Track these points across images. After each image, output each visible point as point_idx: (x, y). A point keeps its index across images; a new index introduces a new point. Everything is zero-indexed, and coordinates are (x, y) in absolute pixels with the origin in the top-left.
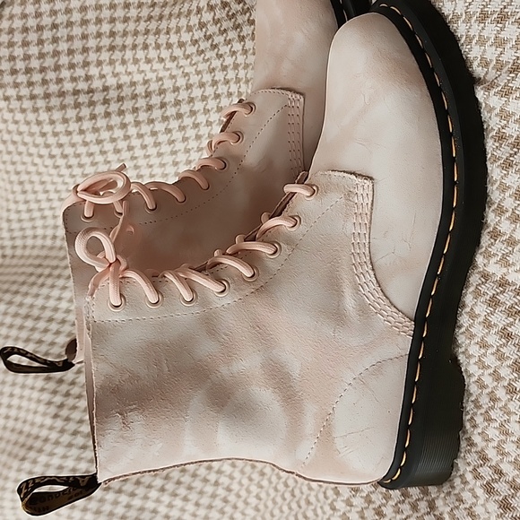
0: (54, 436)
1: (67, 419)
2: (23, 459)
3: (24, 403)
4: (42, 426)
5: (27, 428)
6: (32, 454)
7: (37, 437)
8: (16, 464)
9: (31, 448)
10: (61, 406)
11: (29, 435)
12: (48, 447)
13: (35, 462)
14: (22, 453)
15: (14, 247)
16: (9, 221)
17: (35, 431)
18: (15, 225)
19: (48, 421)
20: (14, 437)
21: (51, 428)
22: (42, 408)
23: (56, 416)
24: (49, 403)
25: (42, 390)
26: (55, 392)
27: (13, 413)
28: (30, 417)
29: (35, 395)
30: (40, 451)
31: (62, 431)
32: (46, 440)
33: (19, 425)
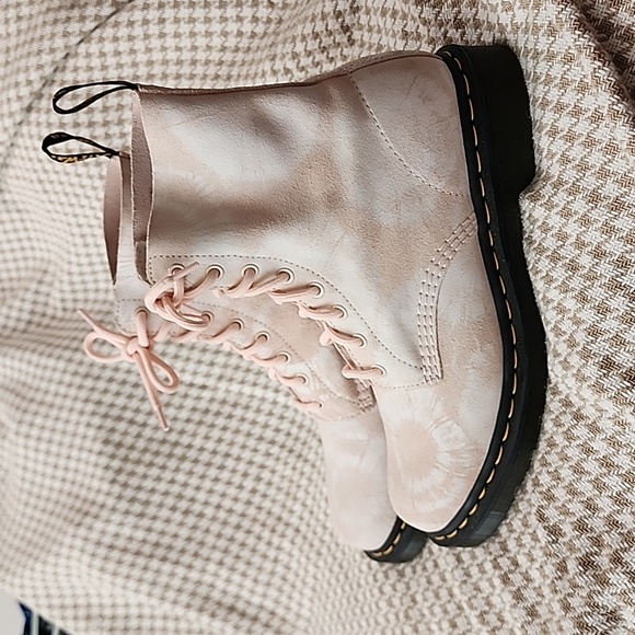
0: (111, 502)
1: (125, 485)
2: (79, 525)
3: (82, 467)
4: (99, 491)
5: (83, 493)
6: (88, 520)
7: (93, 503)
8: (71, 530)
9: (87, 514)
10: (119, 471)
11: (85, 500)
12: (104, 514)
13: (90, 528)
14: (78, 518)
15: (75, 301)
16: (70, 274)
17: (91, 496)
18: (76, 278)
19: (106, 487)
20: (70, 501)
21: (108, 494)
22: (99, 472)
23: (113, 482)
24: (107, 468)
25: (100, 453)
26: (113, 457)
27: (70, 476)
28: (87, 481)
29: (93, 458)
30: (96, 517)
31: (120, 497)
32: (103, 506)
33: (75, 490)
